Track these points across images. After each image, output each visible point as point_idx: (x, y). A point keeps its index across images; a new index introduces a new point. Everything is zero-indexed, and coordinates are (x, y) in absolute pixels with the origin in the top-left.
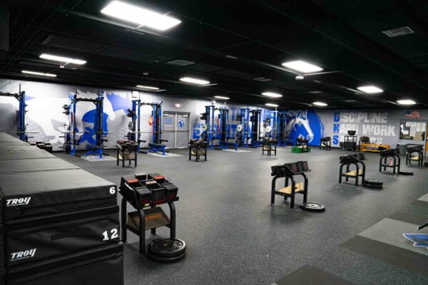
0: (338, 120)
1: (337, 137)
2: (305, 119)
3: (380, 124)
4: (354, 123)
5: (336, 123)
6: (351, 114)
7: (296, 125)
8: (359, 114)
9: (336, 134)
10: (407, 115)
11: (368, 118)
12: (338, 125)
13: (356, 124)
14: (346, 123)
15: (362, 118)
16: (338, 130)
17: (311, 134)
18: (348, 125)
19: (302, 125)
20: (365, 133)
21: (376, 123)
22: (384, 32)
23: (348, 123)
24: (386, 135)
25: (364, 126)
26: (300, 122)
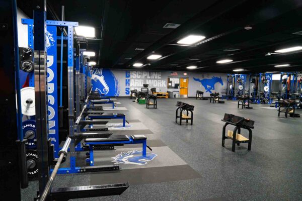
0: (129, 76)
1: (129, 89)
3: (157, 79)
4: (140, 79)
5: (128, 79)
6: (138, 72)
7: (93, 80)
8: (144, 72)
9: (127, 87)
11: (150, 76)
12: (129, 80)
13: (142, 79)
14: (135, 79)
15: (146, 75)
16: (129, 84)
17: (107, 88)
18: (136, 80)
19: (98, 81)
21: (155, 79)
23: (137, 78)
24: (160, 86)
25: (147, 80)
26: (96, 78)
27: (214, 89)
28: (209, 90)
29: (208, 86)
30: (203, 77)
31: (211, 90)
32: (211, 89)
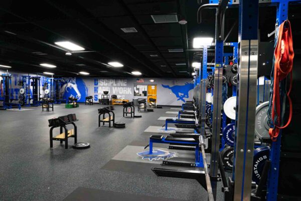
0: (97, 84)
1: (97, 95)
2: (74, 84)
3: (123, 87)
4: (107, 86)
5: (96, 86)
6: (105, 80)
7: (68, 88)
8: (110, 80)
9: (96, 94)
10: (137, 81)
11: (116, 83)
12: (97, 88)
13: (109, 86)
14: (102, 86)
15: (112, 83)
16: (97, 91)
17: (79, 95)
18: (103, 88)
19: (72, 88)
20: (114, 93)
21: (120, 86)
22: (122, 29)
23: (104, 86)
24: (126, 93)
25: (113, 88)
26: (71, 86)
27: (188, 97)
28: (181, 98)
29: (180, 94)
30: (174, 83)
31: (184, 98)
32: (184, 96)
